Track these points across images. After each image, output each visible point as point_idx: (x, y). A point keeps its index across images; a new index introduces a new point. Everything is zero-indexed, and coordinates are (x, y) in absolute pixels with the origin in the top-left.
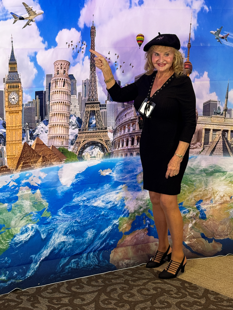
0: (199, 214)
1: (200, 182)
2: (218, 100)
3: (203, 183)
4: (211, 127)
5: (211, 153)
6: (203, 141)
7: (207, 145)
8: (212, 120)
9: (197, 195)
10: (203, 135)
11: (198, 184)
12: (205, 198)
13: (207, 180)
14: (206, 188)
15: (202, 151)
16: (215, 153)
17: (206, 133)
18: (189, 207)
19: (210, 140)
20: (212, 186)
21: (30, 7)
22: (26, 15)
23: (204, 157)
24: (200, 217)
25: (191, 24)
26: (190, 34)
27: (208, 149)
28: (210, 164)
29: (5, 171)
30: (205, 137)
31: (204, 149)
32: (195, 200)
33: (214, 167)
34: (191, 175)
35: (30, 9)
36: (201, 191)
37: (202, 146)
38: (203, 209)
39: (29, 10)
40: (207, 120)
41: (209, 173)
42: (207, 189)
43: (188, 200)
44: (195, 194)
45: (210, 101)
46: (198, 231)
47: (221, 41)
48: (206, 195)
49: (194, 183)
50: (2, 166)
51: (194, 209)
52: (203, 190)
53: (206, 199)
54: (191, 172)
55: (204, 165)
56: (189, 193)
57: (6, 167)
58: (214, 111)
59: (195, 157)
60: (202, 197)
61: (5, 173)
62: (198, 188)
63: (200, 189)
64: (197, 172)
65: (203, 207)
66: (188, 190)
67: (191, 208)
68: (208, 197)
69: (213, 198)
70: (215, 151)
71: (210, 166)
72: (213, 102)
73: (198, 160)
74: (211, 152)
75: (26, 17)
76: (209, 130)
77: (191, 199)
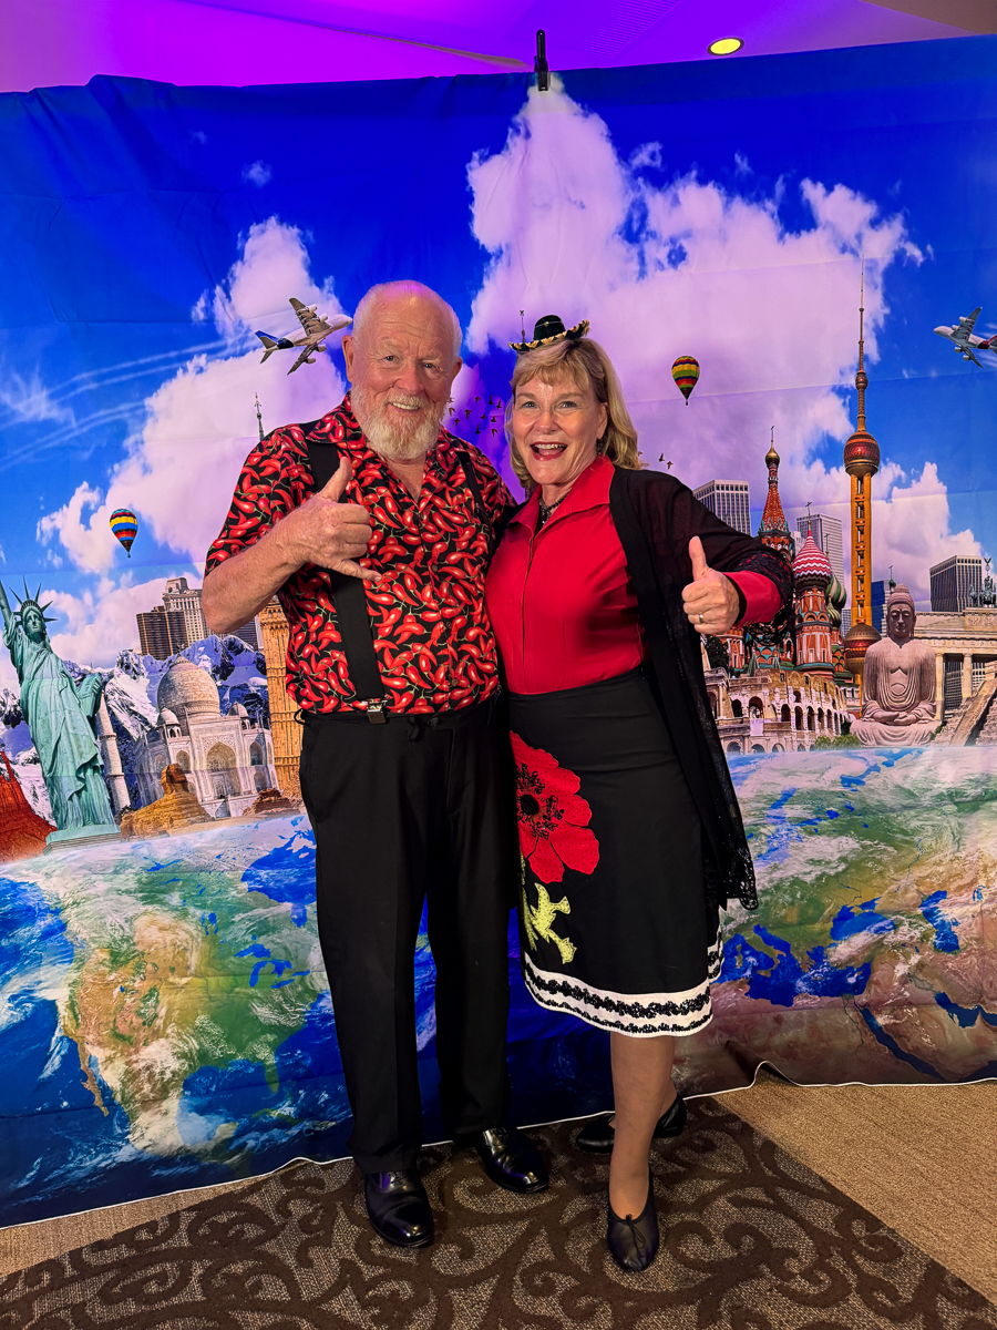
0: (934, 936)
1: (938, 834)
2: (983, 554)
3: (947, 837)
4: (967, 649)
5: (970, 736)
6: (939, 698)
7: (956, 711)
8: (967, 623)
9: (928, 876)
10: (940, 676)
11: (927, 842)
12: (953, 886)
13: (960, 824)
14: (958, 851)
15: (939, 730)
16: (986, 736)
17: (947, 669)
18: (898, 913)
19: (966, 693)
20: (979, 846)
21: (311, 307)
22: (296, 333)
23: (948, 749)
24: (935, 946)
25: (862, 310)
26: (861, 343)
27: (962, 722)
28: (969, 771)
29: (275, 805)
30: (945, 684)
31: (945, 723)
32: (918, 891)
33: (983, 783)
34: (905, 813)
35: (309, 315)
36: (940, 863)
37: (938, 715)
38: (948, 919)
39: (307, 319)
40: (949, 626)
41: (969, 802)
42: (962, 854)
43: (893, 894)
44: (918, 873)
45: (953, 561)
46: (927, 986)
47: (978, 357)
48: (960, 876)
49: (916, 839)
50: (265, 789)
51: (914, 920)
52: (948, 858)
53: (960, 888)
54: (906, 802)
55: (949, 776)
56: (896, 872)
57: (275, 793)
58: (973, 593)
59: (915, 753)
60: (944, 882)
61: (274, 810)
62: (929, 853)
63: (937, 858)
64: (926, 800)
65: (948, 912)
66: (895, 860)
67: (903, 915)
68: (967, 880)
69: (982, 882)
70: (987, 728)
71: (970, 780)
72: (964, 564)
73: (927, 763)
74: (973, 730)
75: (297, 339)
76: (960, 658)
77: (906, 890)
